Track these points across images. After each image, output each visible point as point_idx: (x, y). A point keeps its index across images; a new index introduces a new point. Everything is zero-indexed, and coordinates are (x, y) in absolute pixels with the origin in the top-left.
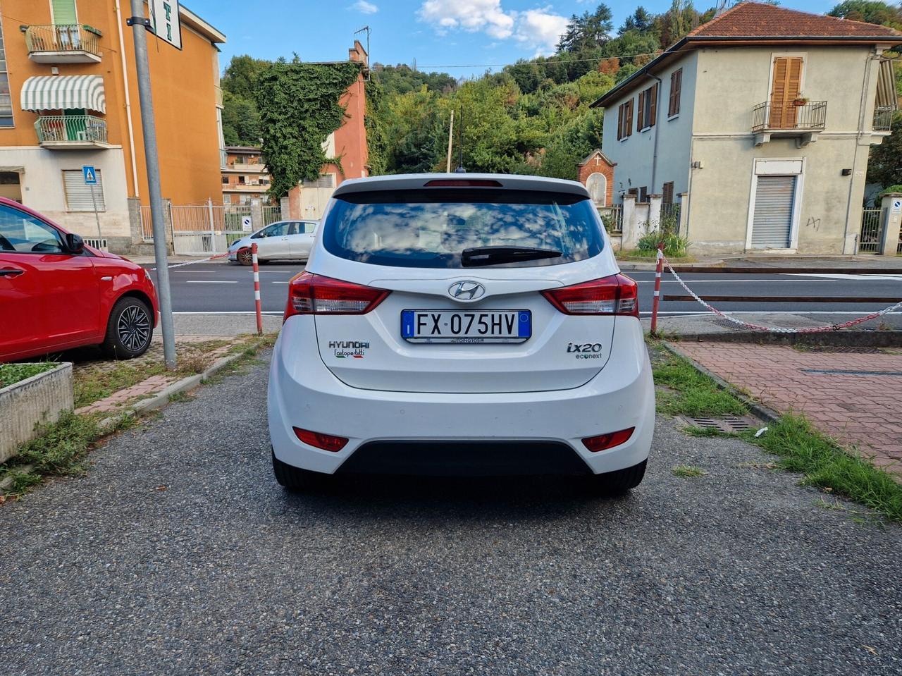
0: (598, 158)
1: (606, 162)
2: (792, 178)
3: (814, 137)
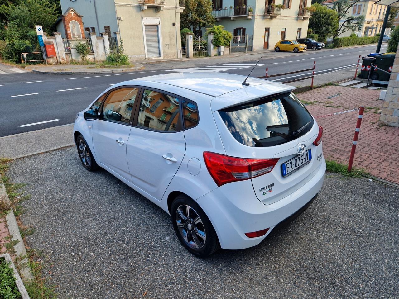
0: (72, 13)
1: (77, 15)
2: (157, 26)
3: (162, 8)
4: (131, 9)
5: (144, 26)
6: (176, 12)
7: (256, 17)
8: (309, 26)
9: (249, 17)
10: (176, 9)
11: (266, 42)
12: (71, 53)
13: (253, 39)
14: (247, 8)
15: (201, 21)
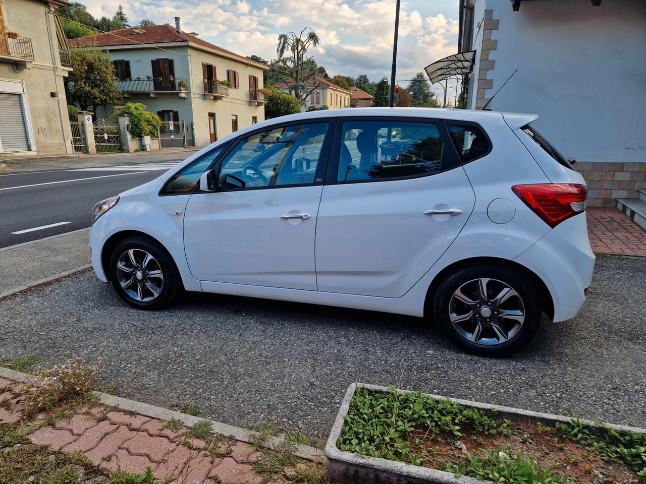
2: (18, 96)
3: (28, 65)
6: (55, 75)
7: (192, 96)
9: (183, 95)
10: (55, 69)
11: (212, 134)
13: (192, 129)
14: (177, 82)
15: (98, 94)
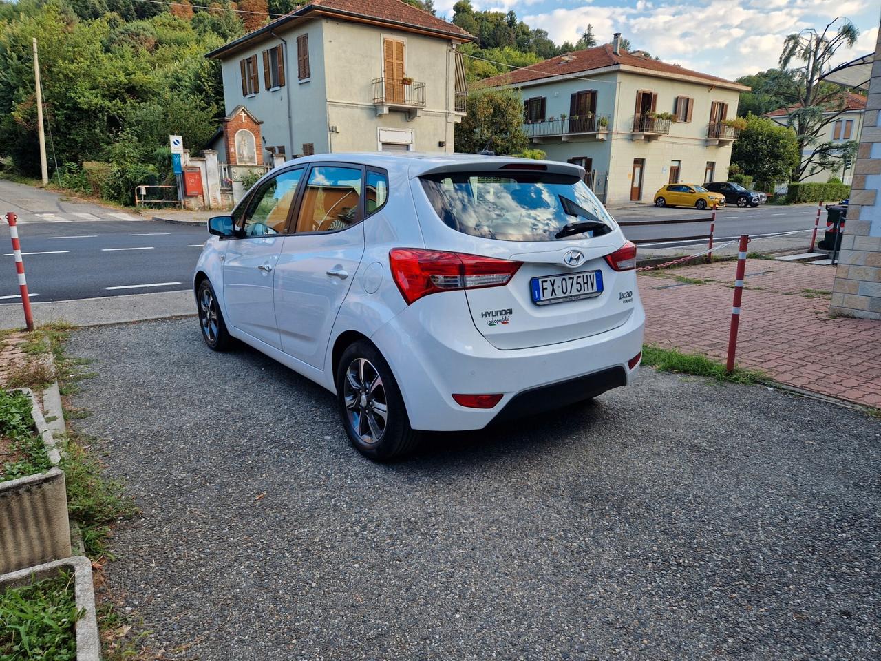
0: (243, 115)
1: (252, 119)
2: (406, 147)
3: (419, 113)
4: (358, 112)
5: (380, 144)
6: (447, 122)
7: (614, 136)
8: (731, 160)
9: (600, 137)
10: (447, 114)
11: (636, 188)
12: (231, 190)
13: (606, 181)
14: (597, 119)
15: (499, 142)
